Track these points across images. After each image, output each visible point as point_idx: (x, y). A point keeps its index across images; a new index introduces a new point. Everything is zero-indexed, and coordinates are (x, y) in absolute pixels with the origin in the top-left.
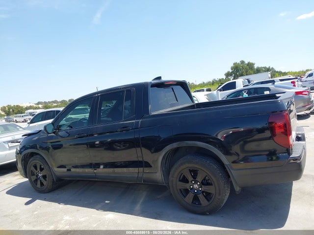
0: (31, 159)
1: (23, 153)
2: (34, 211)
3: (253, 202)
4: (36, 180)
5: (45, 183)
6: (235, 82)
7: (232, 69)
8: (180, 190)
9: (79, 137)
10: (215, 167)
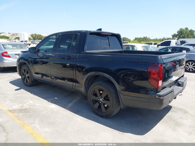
0: (23, 66)
1: (19, 62)
2: (17, 95)
3: (136, 117)
4: (24, 78)
5: (28, 81)
6: (171, 41)
7: (178, 32)
8: (93, 100)
9: (46, 58)
10: (113, 91)
